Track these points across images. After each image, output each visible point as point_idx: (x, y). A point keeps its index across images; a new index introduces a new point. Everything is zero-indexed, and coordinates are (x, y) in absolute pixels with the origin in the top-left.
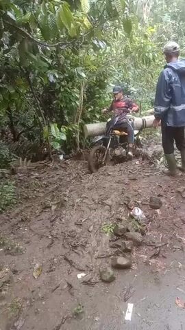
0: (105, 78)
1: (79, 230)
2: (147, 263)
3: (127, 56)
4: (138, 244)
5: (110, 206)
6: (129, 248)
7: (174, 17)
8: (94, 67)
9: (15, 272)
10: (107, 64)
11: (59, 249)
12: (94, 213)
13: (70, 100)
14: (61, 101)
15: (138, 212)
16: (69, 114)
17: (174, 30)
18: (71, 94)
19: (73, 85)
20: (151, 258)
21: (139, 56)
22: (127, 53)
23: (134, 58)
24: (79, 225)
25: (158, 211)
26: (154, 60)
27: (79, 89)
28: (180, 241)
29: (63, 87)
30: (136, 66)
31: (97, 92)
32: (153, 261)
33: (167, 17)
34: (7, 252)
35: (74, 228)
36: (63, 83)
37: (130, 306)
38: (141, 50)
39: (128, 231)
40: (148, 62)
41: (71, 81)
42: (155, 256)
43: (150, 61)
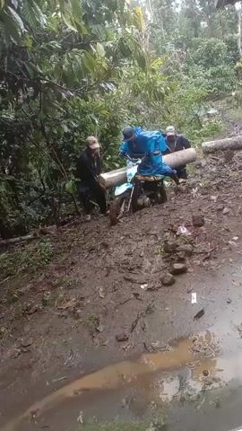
0: (116, 124)
1: (131, 258)
3: (136, 95)
4: (190, 254)
5: (155, 235)
6: (182, 257)
7: (178, 45)
8: (105, 112)
9: (82, 299)
10: (116, 108)
11: (117, 275)
12: (141, 244)
14: (78, 154)
15: (183, 230)
17: (182, 59)
20: (204, 261)
21: (150, 93)
22: (136, 92)
23: (145, 96)
24: (130, 254)
25: (202, 228)
26: (167, 93)
28: (227, 244)
29: (76, 137)
30: (148, 104)
31: (111, 140)
32: (207, 262)
33: (170, 47)
34: (69, 288)
35: (126, 258)
36: (75, 134)
37: (194, 295)
38: (151, 86)
39: (178, 246)
40: (161, 97)
41: (83, 131)
42: (208, 258)
43: (163, 96)
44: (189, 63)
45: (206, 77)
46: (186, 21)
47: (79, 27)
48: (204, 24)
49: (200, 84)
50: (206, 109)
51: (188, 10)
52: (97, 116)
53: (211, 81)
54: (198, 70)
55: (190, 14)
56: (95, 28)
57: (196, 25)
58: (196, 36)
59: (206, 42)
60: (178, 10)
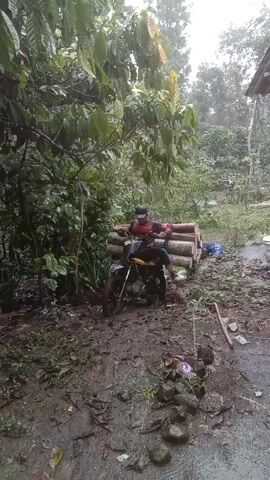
10: (112, 179)
13: (67, 224)
31: (99, 214)
48: (212, 111)
49: (205, 171)
50: (207, 199)
51: (199, 93)
53: (217, 171)
54: (203, 155)
57: (204, 110)
59: (214, 128)
60: (189, 90)
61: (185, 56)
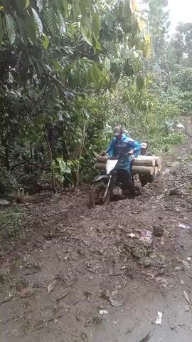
0: (103, 120)
2: (154, 280)
8: (96, 110)
10: (106, 108)
13: (73, 138)
16: (70, 150)
18: (74, 132)
19: (77, 124)
20: (157, 276)
21: (136, 103)
23: (130, 104)
27: (82, 128)
29: (68, 125)
30: (132, 112)
31: (95, 132)
36: (68, 122)
42: (160, 275)
44: (168, 82)
45: (180, 97)
46: (173, 49)
47: (93, 41)
48: (185, 55)
49: (175, 102)
50: (176, 123)
51: (176, 42)
52: (89, 112)
53: (184, 102)
54: (175, 90)
55: (176, 45)
56: (106, 43)
57: (179, 55)
58: (178, 63)
59: (185, 69)
60: (168, 40)
61: (167, 14)
